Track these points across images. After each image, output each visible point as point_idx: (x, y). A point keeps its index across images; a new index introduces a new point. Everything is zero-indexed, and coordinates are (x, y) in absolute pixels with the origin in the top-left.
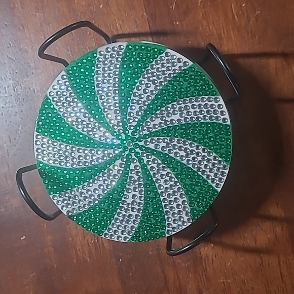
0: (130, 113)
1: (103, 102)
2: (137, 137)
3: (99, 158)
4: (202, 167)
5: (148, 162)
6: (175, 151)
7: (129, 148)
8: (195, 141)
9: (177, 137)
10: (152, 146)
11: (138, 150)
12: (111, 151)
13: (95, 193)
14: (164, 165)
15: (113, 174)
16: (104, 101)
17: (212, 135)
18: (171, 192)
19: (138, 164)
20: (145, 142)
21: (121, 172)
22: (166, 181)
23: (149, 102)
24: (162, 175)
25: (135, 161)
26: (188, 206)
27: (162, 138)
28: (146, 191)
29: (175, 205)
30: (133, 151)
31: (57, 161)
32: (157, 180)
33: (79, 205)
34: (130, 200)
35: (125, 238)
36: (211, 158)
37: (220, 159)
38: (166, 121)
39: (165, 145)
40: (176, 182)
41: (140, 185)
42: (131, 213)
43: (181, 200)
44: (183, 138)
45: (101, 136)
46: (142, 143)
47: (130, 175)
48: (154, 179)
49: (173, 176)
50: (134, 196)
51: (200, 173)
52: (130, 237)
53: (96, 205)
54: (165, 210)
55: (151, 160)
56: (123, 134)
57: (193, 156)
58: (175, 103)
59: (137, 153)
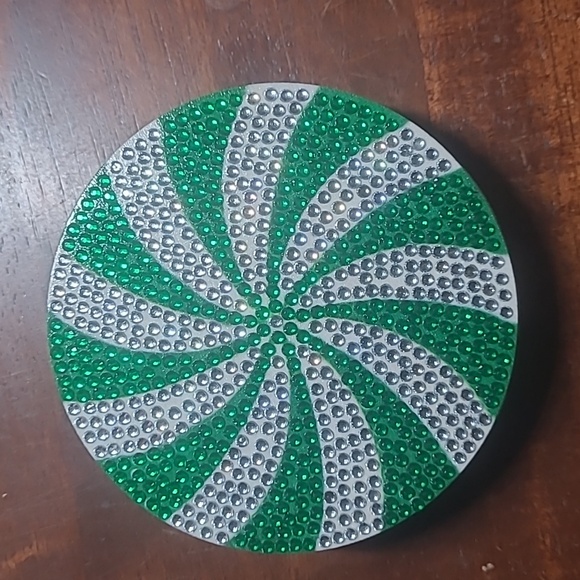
0: (292, 250)
1: (234, 214)
2: (296, 308)
4: (434, 407)
5: (310, 371)
6: (378, 359)
7: (273, 329)
8: (428, 346)
9: (388, 327)
10: (327, 337)
11: (292, 339)
12: (230, 329)
13: (171, 417)
14: (345, 387)
15: (221, 383)
16: (237, 209)
17: (470, 339)
18: (349, 451)
19: (286, 371)
20: (314, 325)
21: (242, 383)
22: (341, 424)
23: (342, 234)
24: (336, 409)
25: (280, 364)
26: (381, 490)
27: (354, 323)
28: (292, 438)
29: (351, 482)
30: (281, 340)
31: (97, 325)
32: (323, 417)
33: (127, 438)
34: (249, 451)
35: (221, 536)
36: (458, 392)
37: (476, 398)
38: (371, 288)
39: (357, 340)
40: (364, 432)
41: (280, 420)
42: (247, 479)
43: (368, 474)
44: (402, 332)
45: (212, 290)
46: (305, 326)
47: (262, 392)
48: (317, 415)
49: (361, 415)
50: (261, 443)
51: (425, 422)
52: (231, 536)
53: (168, 447)
54: (327, 489)
55: (319, 369)
56: (264, 296)
57: (416, 378)
58: (402, 250)
59: (287, 347)
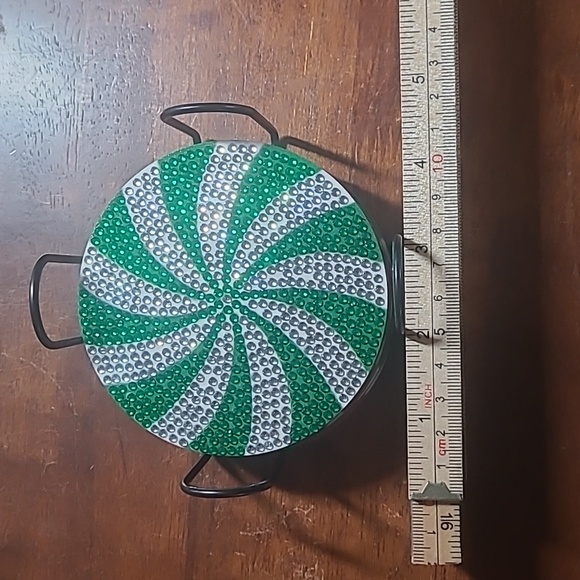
0: (241, 252)
1: (204, 225)
2: (240, 291)
3: (174, 308)
4: (328, 363)
5: (248, 333)
6: (292, 328)
7: (225, 304)
8: (327, 322)
9: (301, 307)
10: (260, 311)
11: (237, 311)
12: (196, 302)
13: (155, 359)
14: (270, 345)
15: (189, 338)
16: (205, 223)
17: (355, 318)
18: (270, 389)
19: (232, 333)
20: (253, 302)
21: (202, 339)
22: (266, 370)
23: (273, 243)
24: (264, 359)
25: (228, 328)
26: (290, 417)
27: (278, 303)
28: (232, 379)
29: (270, 411)
30: (229, 312)
31: (111, 295)
32: (255, 365)
33: (125, 371)
34: (204, 385)
35: (183, 441)
36: (345, 353)
37: (357, 358)
38: (291, 279)
39: (280, 314)
40: (281, 376)
41: (226, 365)
42: (202, 405)
43: (283, 405)
44: (310, 311)
45: (186, 276)
46: (245, 303)
47: (215, 346)
48: (250, 363)
49: (280, 365)
50: (213, 380)
51: (321, 372)
52: (190, 441)
53: (152, 378)
54: (254, 414)
55: (253, 332)
56: (220, 282)
57: (317, 342)
58: (312, 255)
59: (234, 316)
